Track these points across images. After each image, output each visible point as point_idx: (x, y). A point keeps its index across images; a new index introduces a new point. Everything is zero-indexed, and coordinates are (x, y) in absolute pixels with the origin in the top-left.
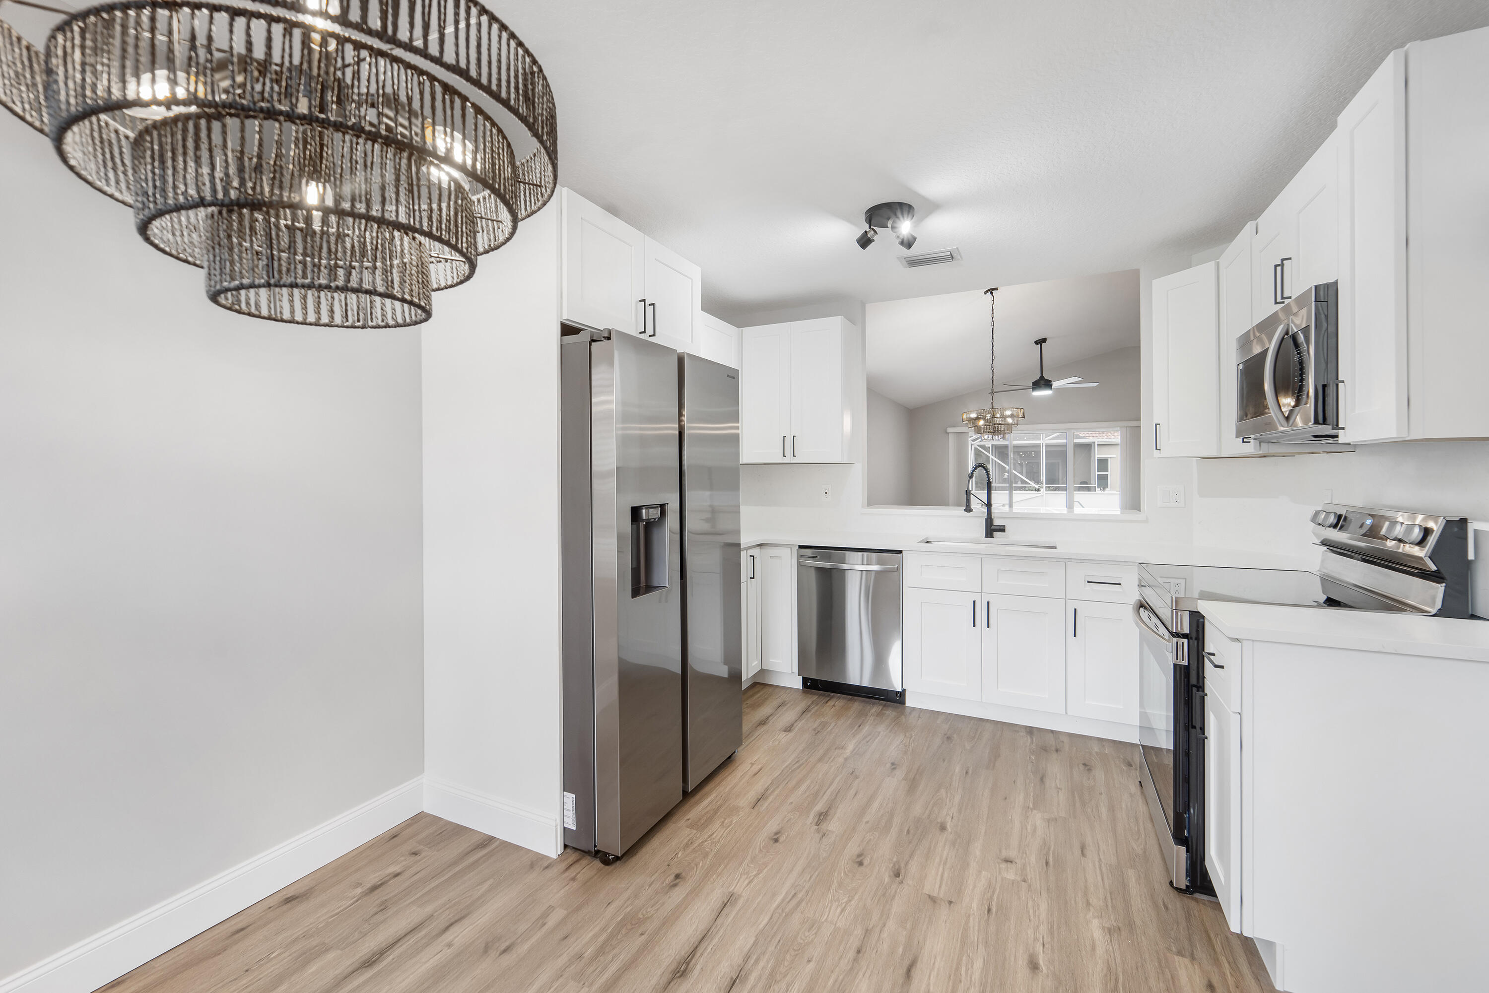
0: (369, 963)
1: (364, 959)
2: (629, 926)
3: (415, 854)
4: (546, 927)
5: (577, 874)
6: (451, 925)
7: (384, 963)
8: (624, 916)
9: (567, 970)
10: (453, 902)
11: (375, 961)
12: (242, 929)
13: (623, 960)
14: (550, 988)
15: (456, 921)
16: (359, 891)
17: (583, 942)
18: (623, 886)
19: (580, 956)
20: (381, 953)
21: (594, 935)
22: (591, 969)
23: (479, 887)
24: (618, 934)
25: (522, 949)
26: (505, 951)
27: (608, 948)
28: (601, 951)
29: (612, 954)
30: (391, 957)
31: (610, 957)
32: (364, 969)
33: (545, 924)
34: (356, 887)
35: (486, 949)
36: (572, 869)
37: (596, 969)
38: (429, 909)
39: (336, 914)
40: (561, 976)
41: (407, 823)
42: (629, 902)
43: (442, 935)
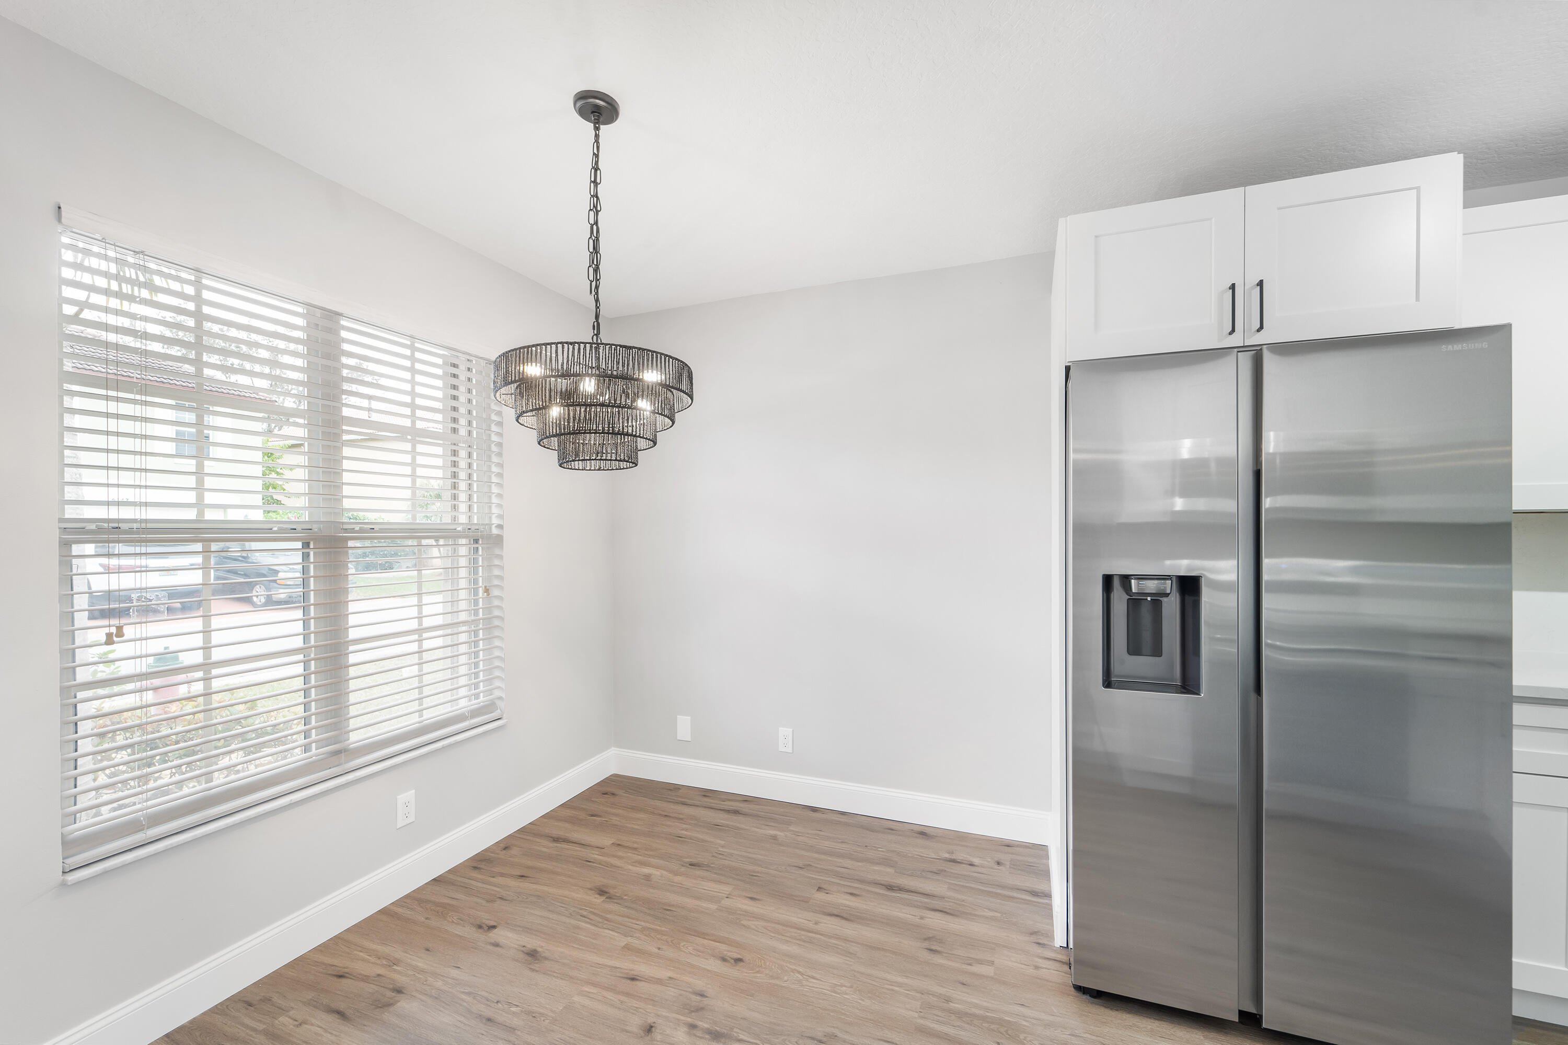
0: (890, 888)
1: (891, 884)
2: (1002, 1030)
3: (998, 863)
4: (969, 967)
5: (1046, 968)
6: (941, 911)
7: (894, 894)
8: (1013, 1022)
9: (931, 996)
10: (963, 903)
11: (893, 889)
12: (892, 830)
13: (959, 1035)
14: (908, 990)
15: (945, 912)
16: (947, 856)
17: (964, 998)
18: (1055, 1011)
19: (948, 1000)
20: (900, 889)
21: (976, 1004)
22: (940, 1013)
23: (987, 910)
24: (988, 1022)
25: (938, 960)
26: (931, 950)
27: (968, 1019)
28: (960, 1015)
29: (962, 1024)
30: (898, 895)
31: (958, 1023)
32: (885, 888)
33: (971, 965)
34: (949, 853)
35: (928, 939)
36: (1051, 962)
37: (940, 1017)
38: (950, 894)
39: (921, 856)
40: (923, 994)
41: (1028, 844)
42: (1034, 1021)
43: (928, 910)
